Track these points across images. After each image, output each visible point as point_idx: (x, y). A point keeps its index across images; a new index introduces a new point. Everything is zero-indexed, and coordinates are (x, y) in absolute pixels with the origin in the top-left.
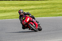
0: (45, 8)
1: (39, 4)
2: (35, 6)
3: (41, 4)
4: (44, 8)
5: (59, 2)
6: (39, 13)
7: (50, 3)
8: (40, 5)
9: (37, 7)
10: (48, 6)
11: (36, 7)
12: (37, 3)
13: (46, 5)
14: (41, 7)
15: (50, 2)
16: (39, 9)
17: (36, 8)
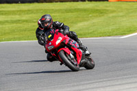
0: (26, 21)
1: (13, 11)
2: (4, 16)
3: (18, 11)
4: (24, 21)
5: (57, 8)
6: (14, 31)
7: (37, 10)
8: (16, 14)
9: (9, 18)
10: (34, 15)
11: (6, 19)
12: (9, 9)
13: (27, 14)
14: (17, 17)
15: (37, 8)
16: (13, 22)
17: (7, 22)
